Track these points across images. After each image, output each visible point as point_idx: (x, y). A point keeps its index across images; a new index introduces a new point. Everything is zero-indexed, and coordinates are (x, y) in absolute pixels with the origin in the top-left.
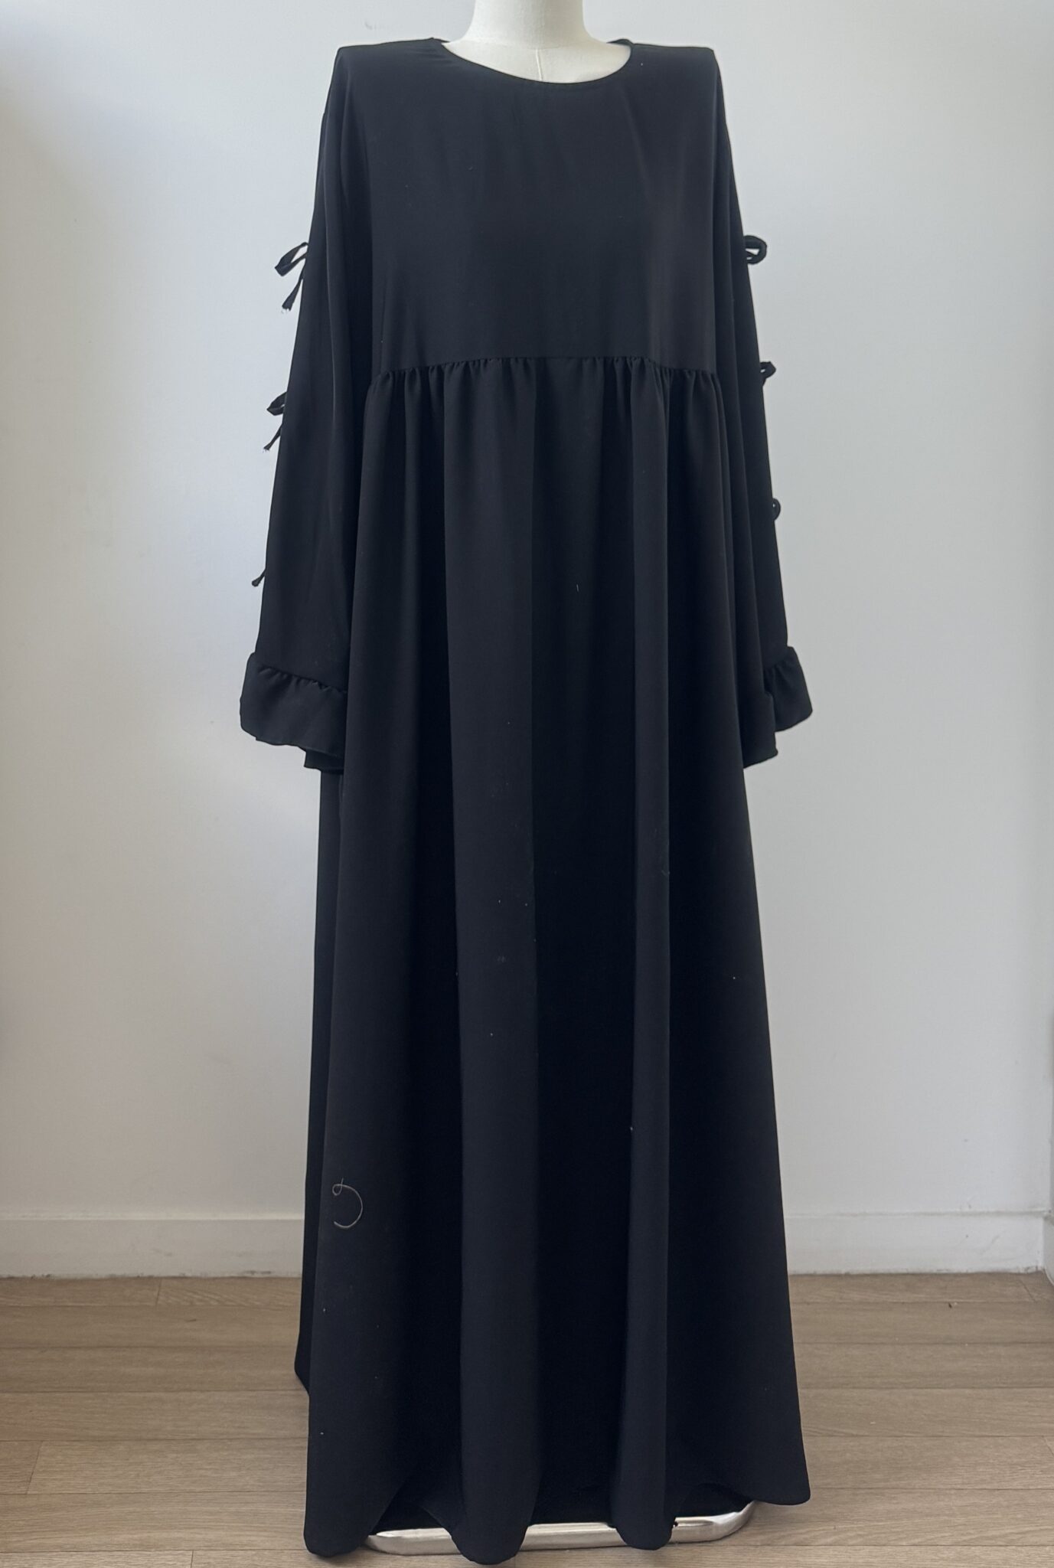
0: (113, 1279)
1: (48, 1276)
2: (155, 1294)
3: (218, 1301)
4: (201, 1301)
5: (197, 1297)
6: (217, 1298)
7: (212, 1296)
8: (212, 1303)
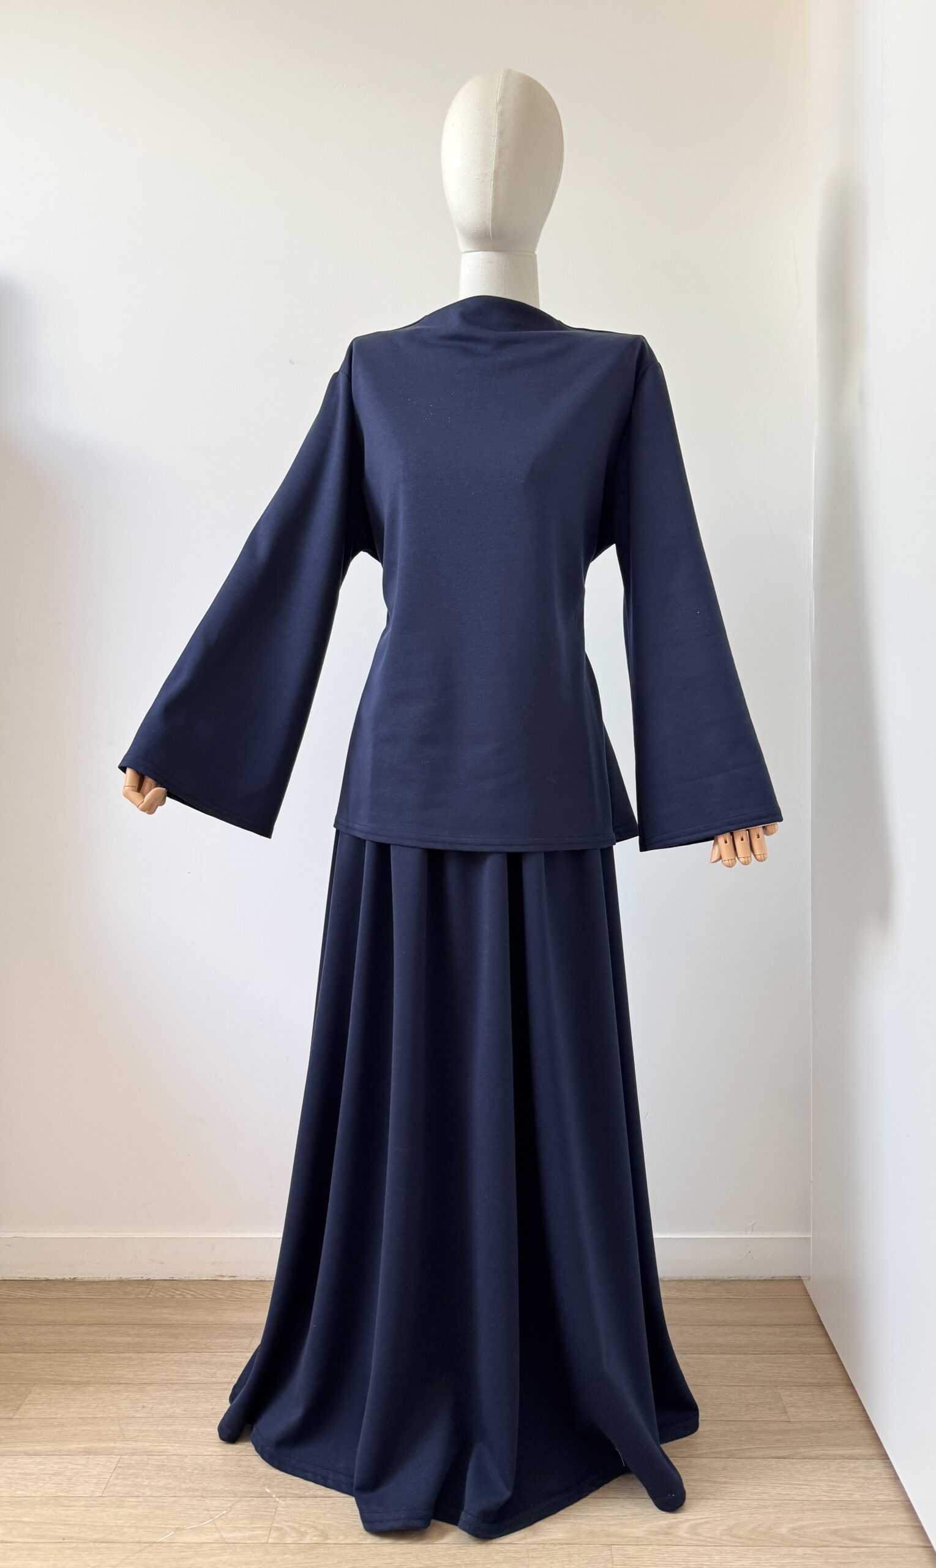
0: (121, 1282)
1: (74, 1279)
2: (149, 1290)
3: (193, 1295)
4: (181, 1295)
5: (177, 1292)
6: (192, 1293)
7: (190, 1292)
8: (190, 1296)
